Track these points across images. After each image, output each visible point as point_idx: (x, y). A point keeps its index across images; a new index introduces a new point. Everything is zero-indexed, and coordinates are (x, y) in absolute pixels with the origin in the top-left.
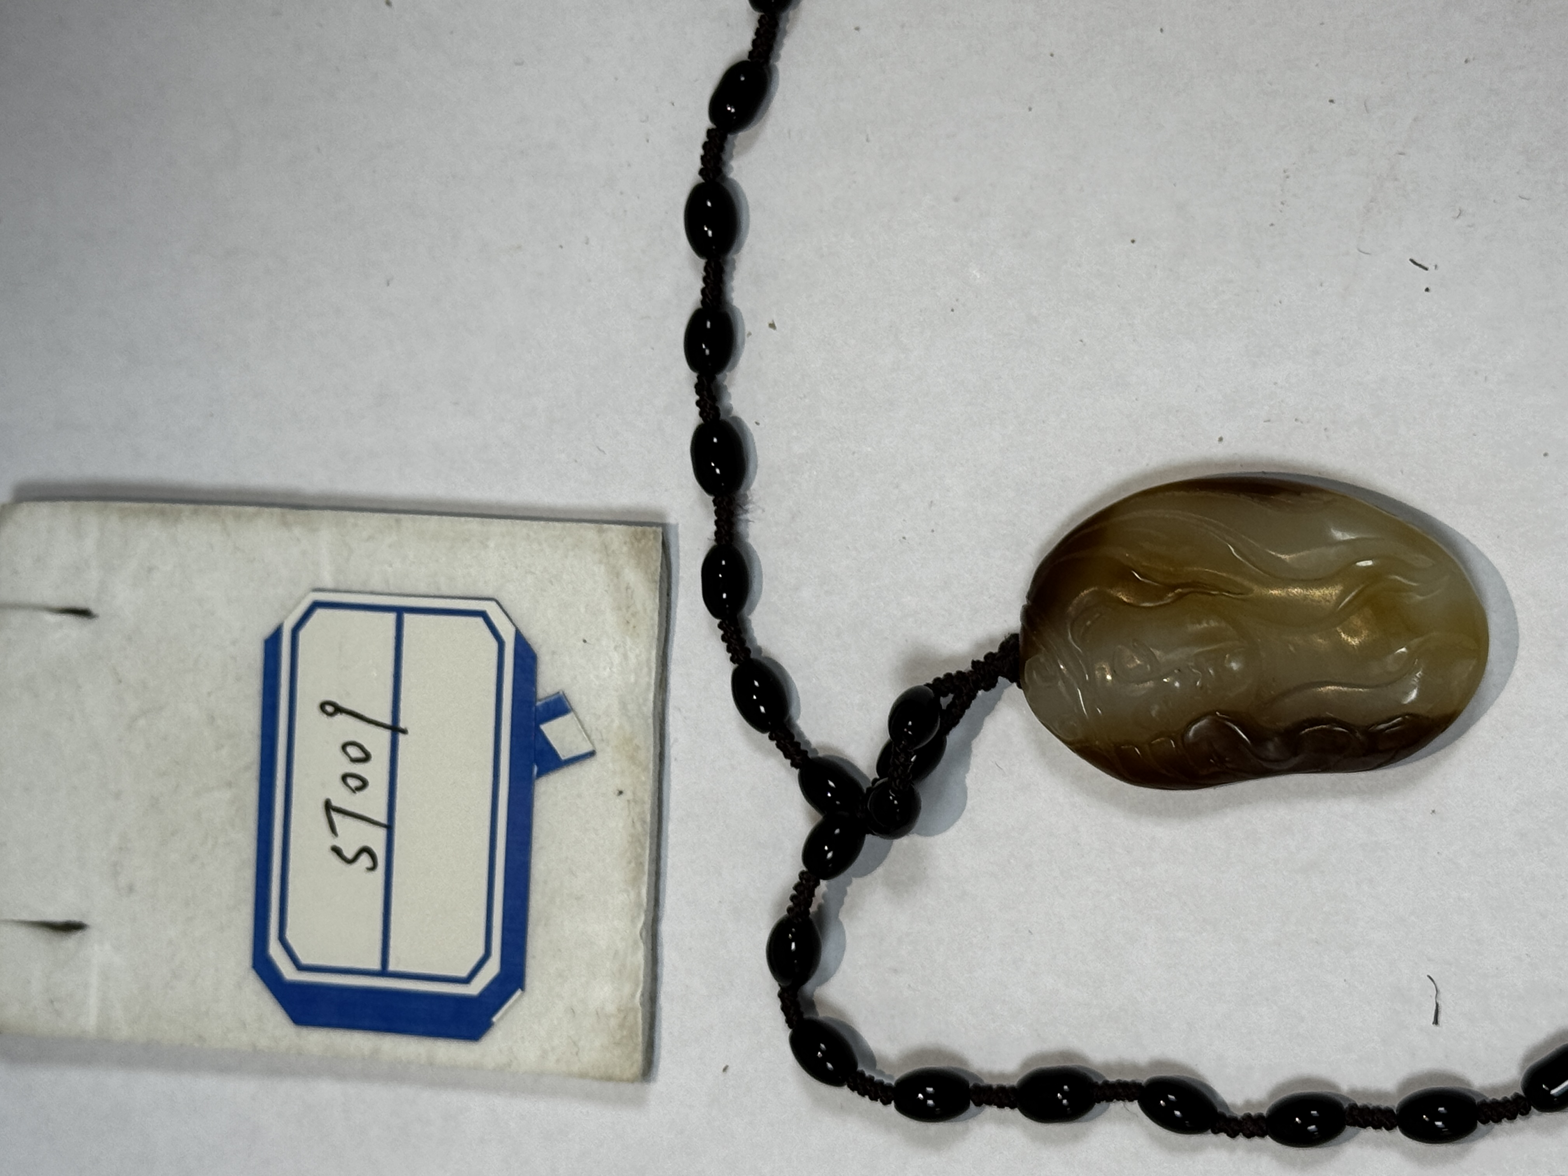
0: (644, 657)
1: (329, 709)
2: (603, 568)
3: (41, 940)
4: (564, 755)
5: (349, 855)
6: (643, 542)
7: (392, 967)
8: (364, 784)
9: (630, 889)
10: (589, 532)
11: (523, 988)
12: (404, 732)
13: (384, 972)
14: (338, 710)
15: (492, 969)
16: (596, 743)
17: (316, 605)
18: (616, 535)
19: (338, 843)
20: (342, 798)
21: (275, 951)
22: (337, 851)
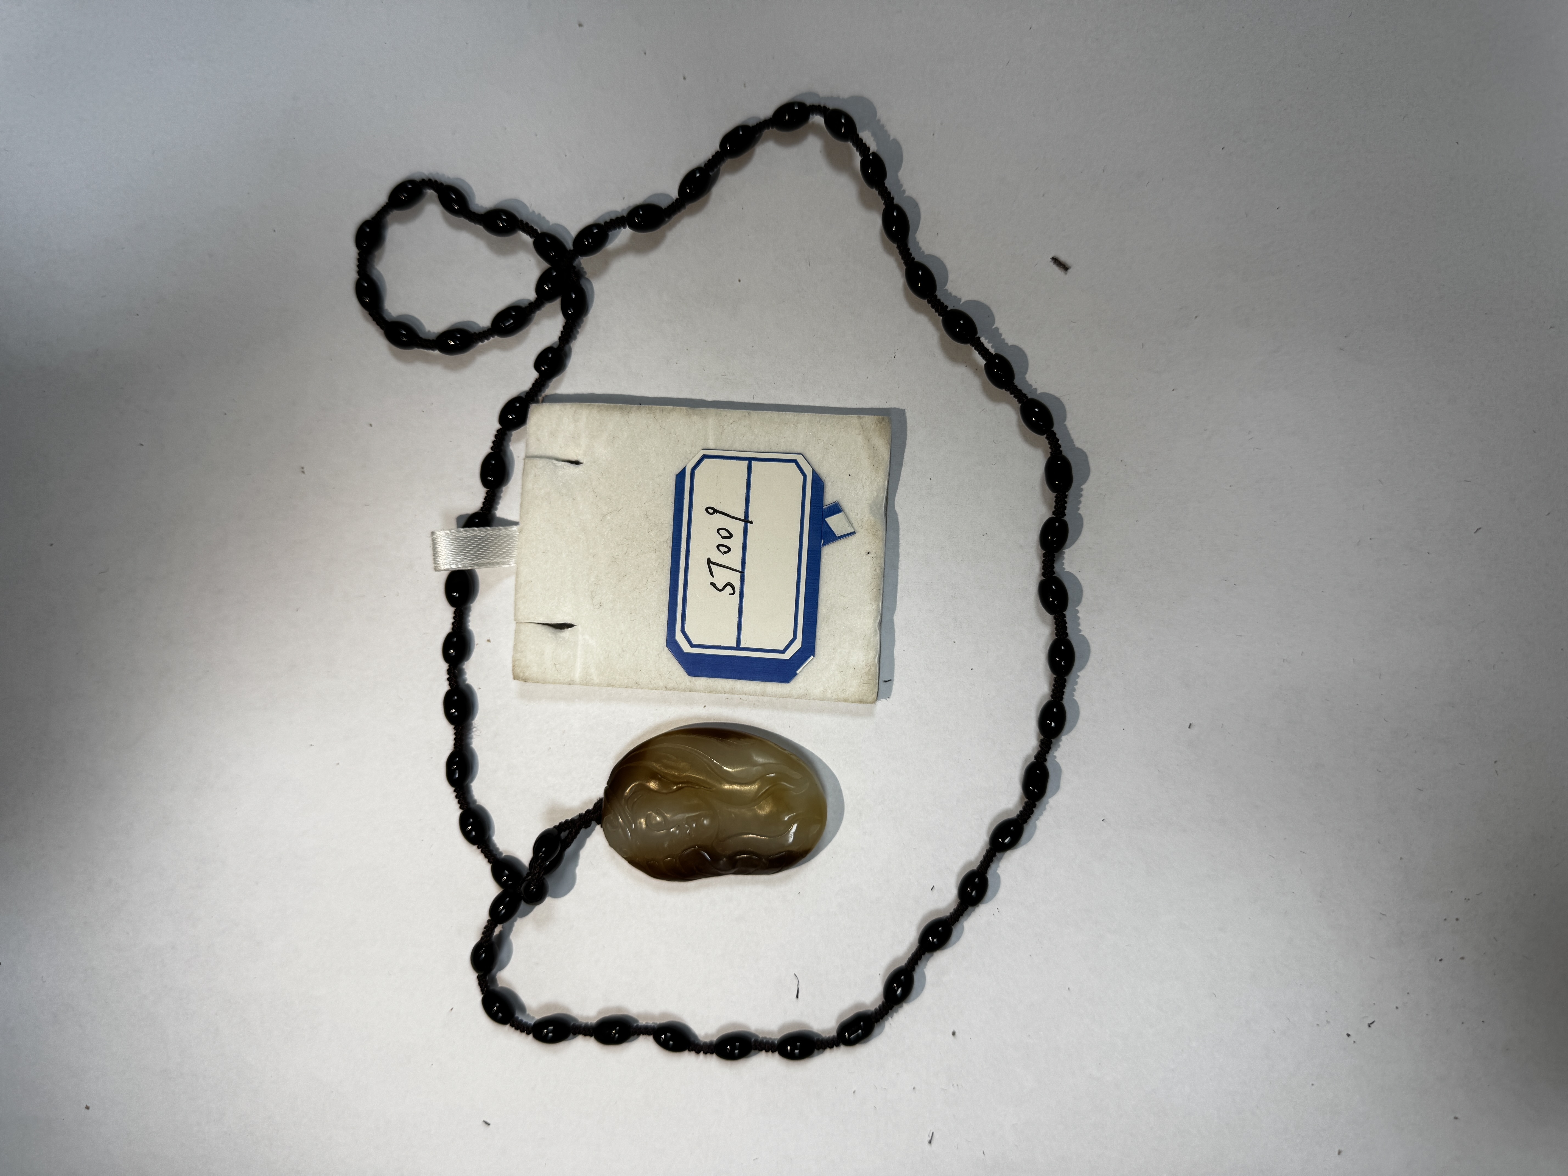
0: (881, 484)
1: (711, 511)
2: (860, 437)
3: (549, 632)
4: (838, 534)
5: (720, 587)
6: (883, 423)
7: (742, 646)
8: (729, 550)
9: (873, 603)
10: (854, 419)
11: (814, 656)
12: (751, 523)
13: (738, 648)
14: (716, 511)
15: (797, 645)
16: (855, 527)
17: (705, 457)
18: (868, 420)
19: (714, 580)
20: (717, 557)
21: (679, 637)
22: (713, 584)
